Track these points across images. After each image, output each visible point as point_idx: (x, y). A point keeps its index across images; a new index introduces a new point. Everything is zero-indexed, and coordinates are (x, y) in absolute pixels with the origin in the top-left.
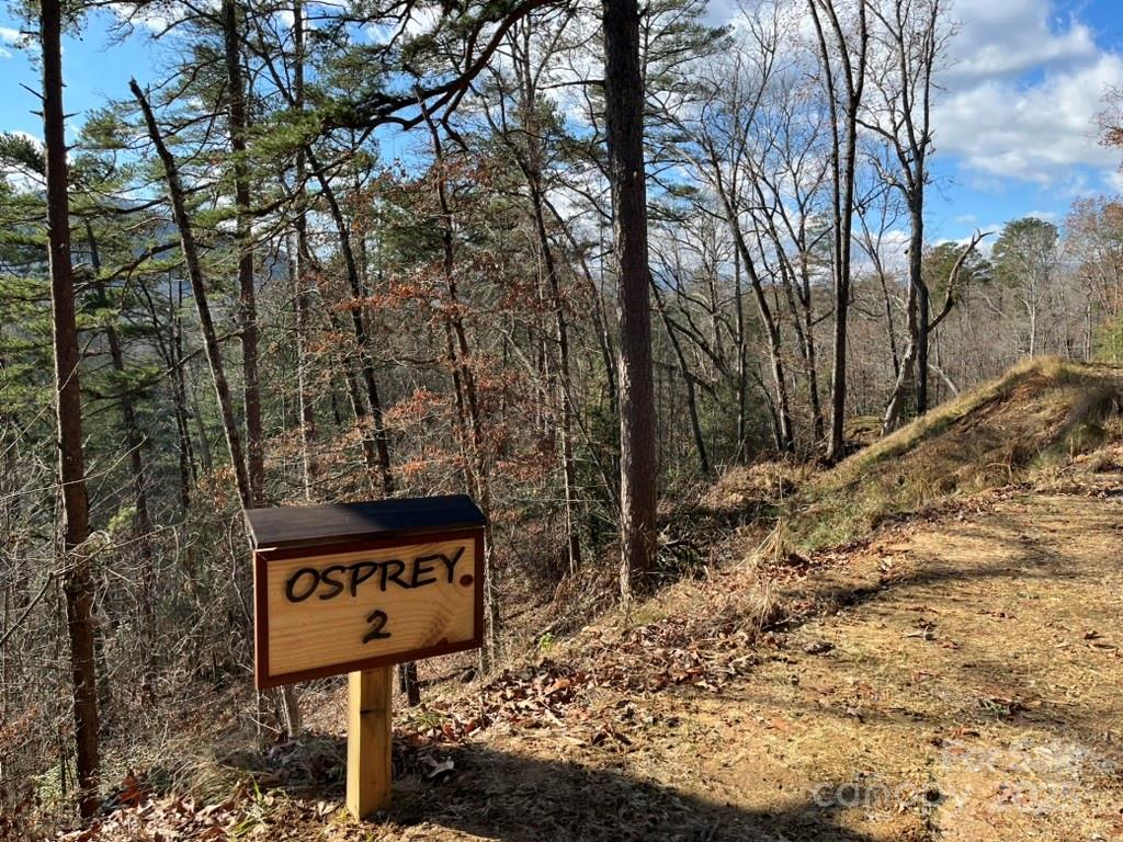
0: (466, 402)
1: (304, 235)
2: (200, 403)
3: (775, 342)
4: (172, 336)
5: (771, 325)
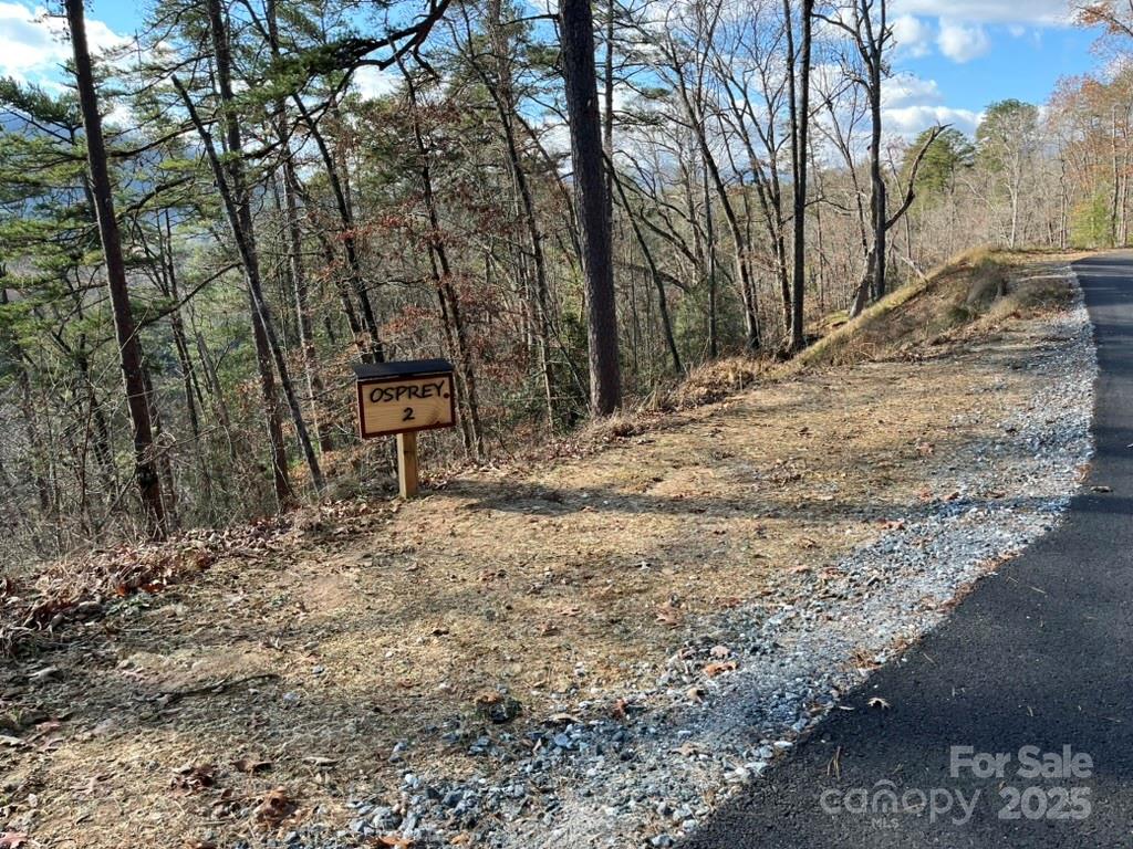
0: (450, 315)
1: (291, 166)
2: (198, 329)
3: (740, 244)
4: (163, 264)
5: (735, 229)
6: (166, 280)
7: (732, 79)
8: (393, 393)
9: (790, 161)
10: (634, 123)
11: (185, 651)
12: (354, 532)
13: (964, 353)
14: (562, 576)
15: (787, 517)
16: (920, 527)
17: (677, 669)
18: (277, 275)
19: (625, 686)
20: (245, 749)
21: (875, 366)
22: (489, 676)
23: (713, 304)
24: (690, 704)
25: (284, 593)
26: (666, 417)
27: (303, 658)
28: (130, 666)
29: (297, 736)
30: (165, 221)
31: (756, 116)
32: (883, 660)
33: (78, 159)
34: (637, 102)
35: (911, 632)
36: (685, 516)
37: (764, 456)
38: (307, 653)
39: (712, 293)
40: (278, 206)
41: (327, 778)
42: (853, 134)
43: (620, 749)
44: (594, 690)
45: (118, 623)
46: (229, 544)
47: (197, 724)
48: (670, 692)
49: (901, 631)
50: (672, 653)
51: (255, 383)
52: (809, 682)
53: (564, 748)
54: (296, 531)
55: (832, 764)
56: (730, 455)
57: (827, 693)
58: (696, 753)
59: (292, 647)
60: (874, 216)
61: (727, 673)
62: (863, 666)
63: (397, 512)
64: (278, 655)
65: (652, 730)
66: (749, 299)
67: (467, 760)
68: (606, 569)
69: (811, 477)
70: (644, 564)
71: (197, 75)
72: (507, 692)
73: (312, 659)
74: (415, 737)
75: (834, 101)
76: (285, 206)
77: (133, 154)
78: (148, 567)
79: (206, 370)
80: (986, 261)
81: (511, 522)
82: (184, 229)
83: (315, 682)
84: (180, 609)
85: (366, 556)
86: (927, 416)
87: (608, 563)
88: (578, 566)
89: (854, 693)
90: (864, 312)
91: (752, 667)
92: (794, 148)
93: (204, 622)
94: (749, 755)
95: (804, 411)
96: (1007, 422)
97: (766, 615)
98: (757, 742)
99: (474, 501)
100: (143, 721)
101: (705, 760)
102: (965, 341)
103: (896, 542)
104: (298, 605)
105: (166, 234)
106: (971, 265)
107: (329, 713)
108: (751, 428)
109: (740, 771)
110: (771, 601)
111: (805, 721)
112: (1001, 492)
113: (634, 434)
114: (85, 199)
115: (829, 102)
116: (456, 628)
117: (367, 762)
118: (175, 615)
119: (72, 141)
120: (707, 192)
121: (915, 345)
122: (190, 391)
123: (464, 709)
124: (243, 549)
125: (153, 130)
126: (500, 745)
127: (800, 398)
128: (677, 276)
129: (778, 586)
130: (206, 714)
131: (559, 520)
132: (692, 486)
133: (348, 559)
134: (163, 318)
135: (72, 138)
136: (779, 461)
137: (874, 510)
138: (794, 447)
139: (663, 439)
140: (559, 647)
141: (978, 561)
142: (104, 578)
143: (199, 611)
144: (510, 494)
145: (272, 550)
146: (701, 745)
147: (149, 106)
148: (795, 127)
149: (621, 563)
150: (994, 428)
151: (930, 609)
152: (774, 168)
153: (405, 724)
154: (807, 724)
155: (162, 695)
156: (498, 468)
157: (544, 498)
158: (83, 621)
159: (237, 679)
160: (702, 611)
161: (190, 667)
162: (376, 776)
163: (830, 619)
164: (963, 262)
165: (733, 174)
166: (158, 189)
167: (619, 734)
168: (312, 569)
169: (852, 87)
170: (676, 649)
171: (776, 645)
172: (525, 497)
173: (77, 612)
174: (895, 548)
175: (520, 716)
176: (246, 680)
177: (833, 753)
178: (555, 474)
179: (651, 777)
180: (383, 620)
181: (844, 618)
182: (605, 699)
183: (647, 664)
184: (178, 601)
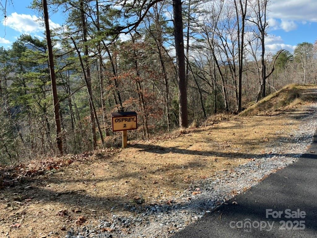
0: (141, 100)
1: (101, 59)
2: (75, 102)
3: (223, 82)
4: (67, 84)
5: (222, 78)
6: (67, 89)
7: (222, 37)
8: (121, 120)
9: (238, 59)
10: (195, 48)
11: (63, 183)
12: (109, 156)
13: (283, 114)
14: (161, 169)
15: (224, 157)
16: (259, 160)
17: (186, 193)
18: (96, 88)
19: (172, 197)
20: (75, 207)
21: (257, 117)
22: (138, 193)
23: (216, 98)
24: (187, 201)
25: (89, 170)
26: (196, 129)
27: (92, 187)
28: (49, 186)
29: (88, 205)
30: (68, 73)
31: (229, 47)
32: (239, 193)
33: (46, 57)
34: (196, 42)
35: (249, 186)
36: (196, 155)
37: (221, 140)
38: (93, 185)
39: (215, 96)
40: (98, 70)
41: (94, 214)
42: (257, 52)
43: (167, 211)
44: (164, 197)
45: (47, 176)
46: (76, 158)
47: (64, 201)
48: (183, 198)
49: (246, 186)
50: (186, 189)
51: (89, 117)
52: (218, 197)
53: (153, 210)
54: (94, 155)
55: (219, 217)
56: (212, 140)
57: (223, 200)
58: (185, 213)
59: (90, 184)
60: (263, 75)
61: (198, 194)
62: (234, 194)
63: (121, 151)
64: (86, 185)
65: (176, 207)
66: (226, 97)
67: (129, 212)
68: (173, 168)
69: (233, 146)
70: (183, 167)
71: (78, 35)
72: (142, 197)
73: (94, 187)
74: (117, 206)
75: (251, 43)
76: (99, 70)
77: (61, 56)
78: (56, 163)
79: (77, 113)
80: (294, 88)
81: (150, 155)
82: (73, 76)
83: (94, 193)
84: (63, 173)
85: (111, 162)
86: (269, 131)
87: (174, 166)
88: (165, 167)
89: (229, 200)
90: (259, 102)
91: (205, 193)
92: (239, 56)
93: (69, 177)
94: (199, 214)
95: (235, 128)
96: (291, 133)
97: (212, 181)
98: (202, 211)
99: (141, 149)
100: (51, 200)
101: (187, 214)
102: (285, 110)
103: (252, 164)
104: (92, 174)
105: (68, 77)
106: (289, 89)
107: (97, 200)
108: (219, 133)
109: (196, 217)
110: (215, 178)
111: (215, 206)
112: (284, 152)
113: (187, 133)
114: (48, 67)
115: (250, 43)
116: (131, 181)
117: (104, 212)
118: (62, 175)
119: (45, 52)
120: (214, 67)
121: (270, 111)
122: (72, 119)
123: (131, 201)
124: (80, 159)
125: (66, 49)
126: (138, 209)
127: (234, 125)
128: (206, 90)
129: (217, 174)
130: (67, 198)
131: (163, 155)
132: (200, 148)
133: (106, 163)
134: (66, 99)
135: (45, 51)
136: (225, 142)
137: (248, 156)
138: (230, 138)
139: (194, 135)
140: (157, 187)
141: (272, 169)
142: (45, 165)
143: (68, 174)
144: (151, 148)
145: (88, 160)
146: (187, 211)
147: (66, 43)
148: (239, 50)
149: (177, 167)
150: (287, 135)
151: (255, 181)
152: (234, 61)
153: (115, 203)
154: (215, 207)
155: (57, 193)
156: (149, 141)
157: (159, 149)
158: (39, 175)
159: (75, 191)
160: (196, 179)
161: (64, 187)
162: (106, 215)
163: (228, 182)
164: (287, 88)
165: (222, 62)
166: (67, 65)
167: (168, 208)
168: (97, 165)
169: (256, 39)
170: (187, 188)
171: (213, 188)
172: (154, 149)
173: (38, 173)
174: (251, 165)
175: (144, 203)
176: (77, 191)
177: (220, 214)
178: (164, 143)
179: (173, 218)
180: (114, 179)
181: (232, 182)
182: (166, 200)
183: (178, 192)
184: (63, 171)
